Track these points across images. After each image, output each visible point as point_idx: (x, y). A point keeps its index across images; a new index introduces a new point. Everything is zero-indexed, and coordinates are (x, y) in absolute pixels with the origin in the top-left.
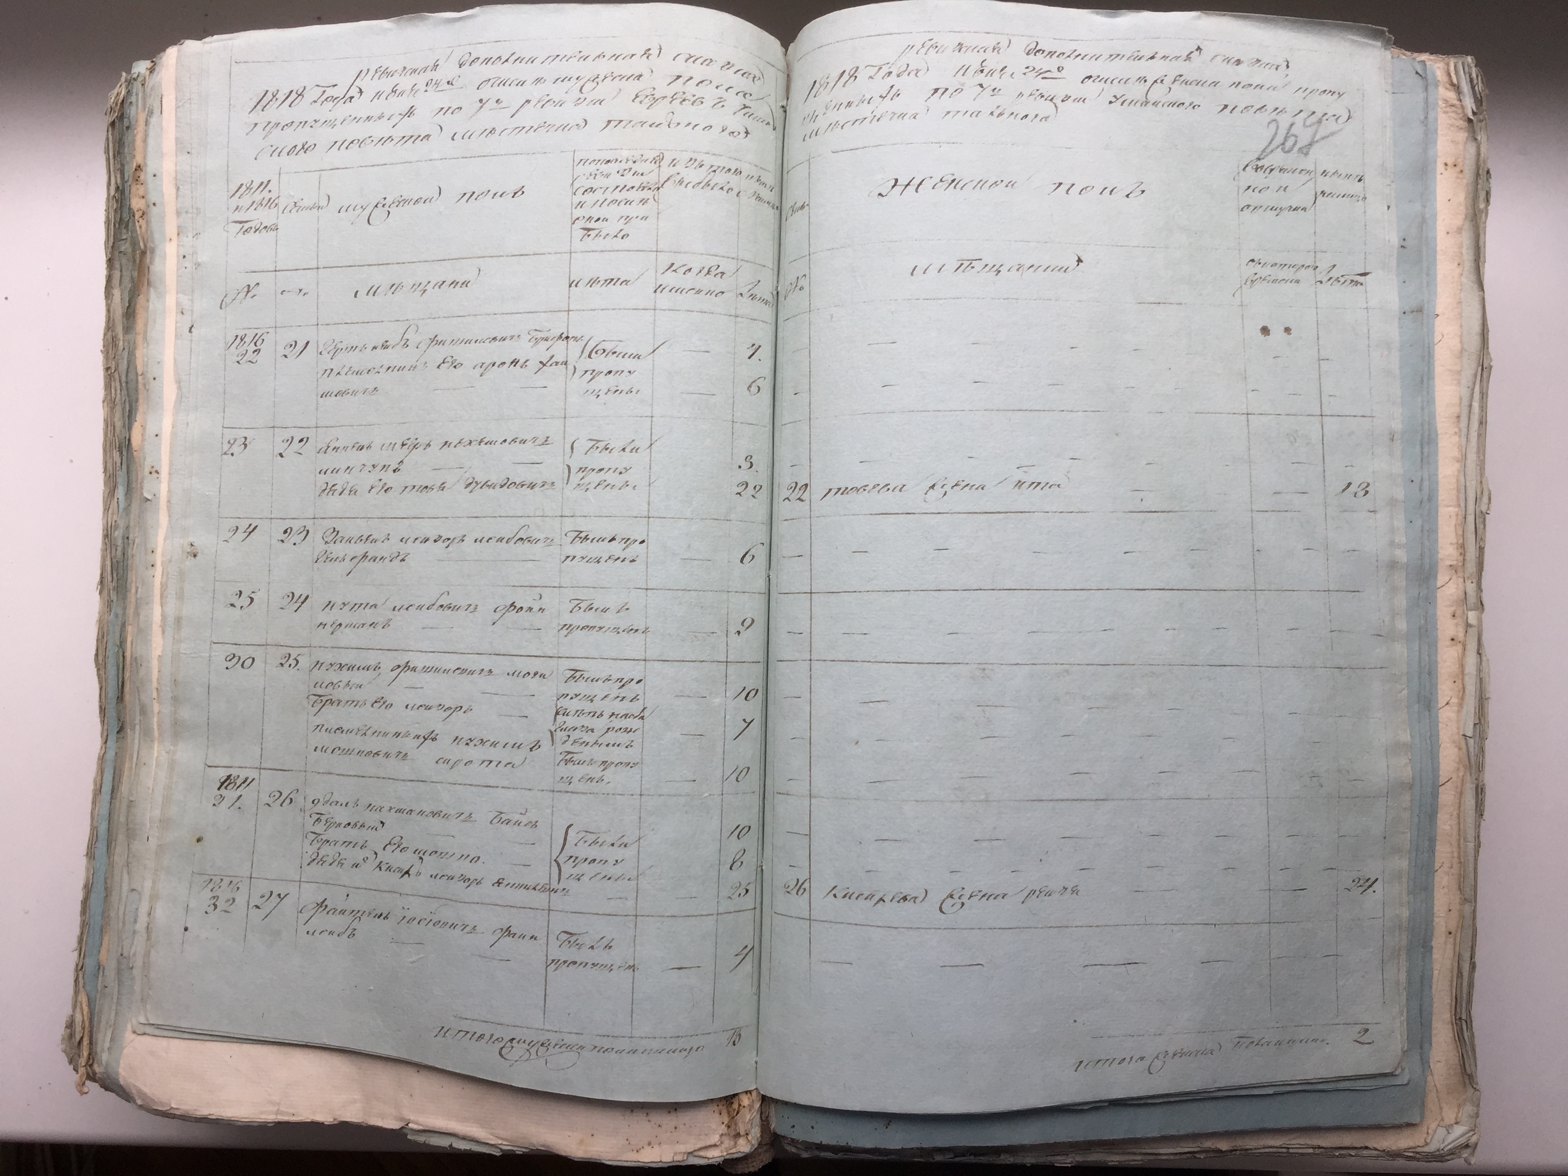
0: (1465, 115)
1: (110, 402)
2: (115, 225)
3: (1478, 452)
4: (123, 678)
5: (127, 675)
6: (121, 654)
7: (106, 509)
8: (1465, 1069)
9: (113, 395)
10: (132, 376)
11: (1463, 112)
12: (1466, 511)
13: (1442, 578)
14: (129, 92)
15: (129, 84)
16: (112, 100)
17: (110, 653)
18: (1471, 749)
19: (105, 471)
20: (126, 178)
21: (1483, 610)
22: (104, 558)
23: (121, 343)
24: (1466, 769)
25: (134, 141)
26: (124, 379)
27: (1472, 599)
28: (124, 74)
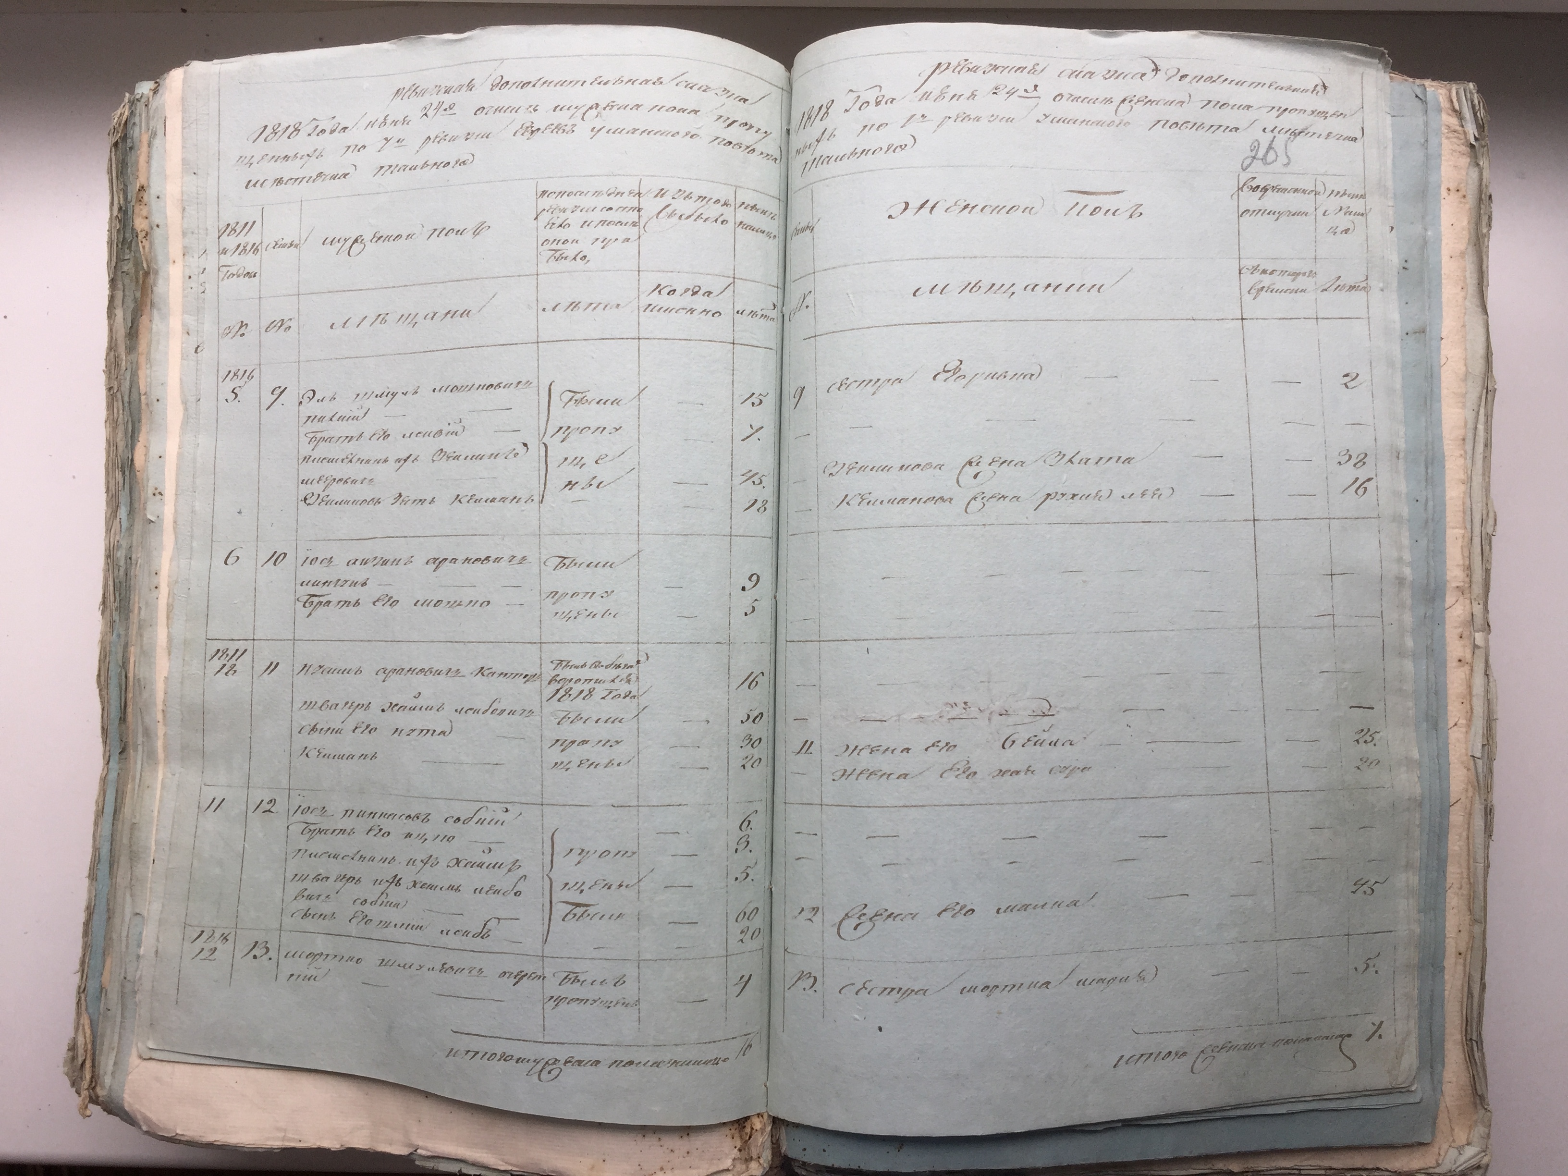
0: (1467, 140)
1: (112, 422)
2: (117, 246)
3: (1484, 474)
4: (126, 699)
5: (130, 695)
6: (124, 674)
7: (109, 530)
8: (1476, 1090)
9: (115, 415)
10: (135, 396)
11: (1466, 137)
12: (1472, 533)
13: (1450, 599)
14: (132, 113)
15: (132, 105)
16: (115, 121)
17: (112, 673)
18: (1480, 770)
19: (108, 490)
20: (129, 197)
21: (1490, 630)
22: (106, 580)
23: (124, 363)
24: (1475, 789)
25: (137, 162)
26: (126, 399)
27: (1479, 620)
28: (127, 95)
